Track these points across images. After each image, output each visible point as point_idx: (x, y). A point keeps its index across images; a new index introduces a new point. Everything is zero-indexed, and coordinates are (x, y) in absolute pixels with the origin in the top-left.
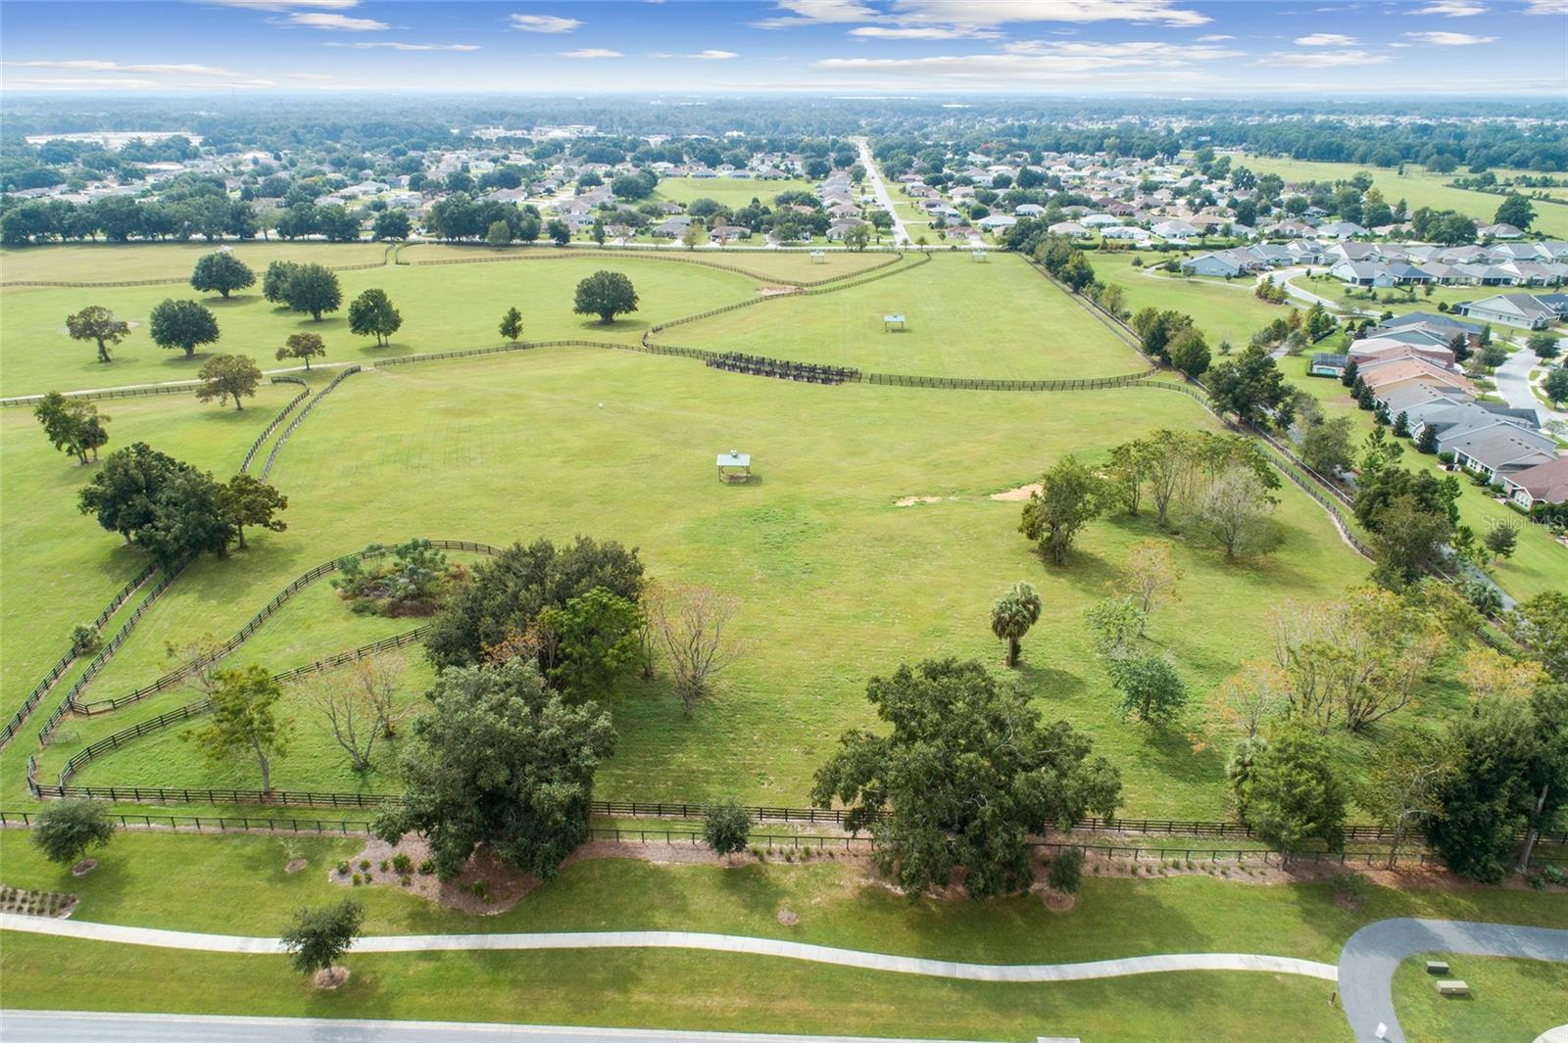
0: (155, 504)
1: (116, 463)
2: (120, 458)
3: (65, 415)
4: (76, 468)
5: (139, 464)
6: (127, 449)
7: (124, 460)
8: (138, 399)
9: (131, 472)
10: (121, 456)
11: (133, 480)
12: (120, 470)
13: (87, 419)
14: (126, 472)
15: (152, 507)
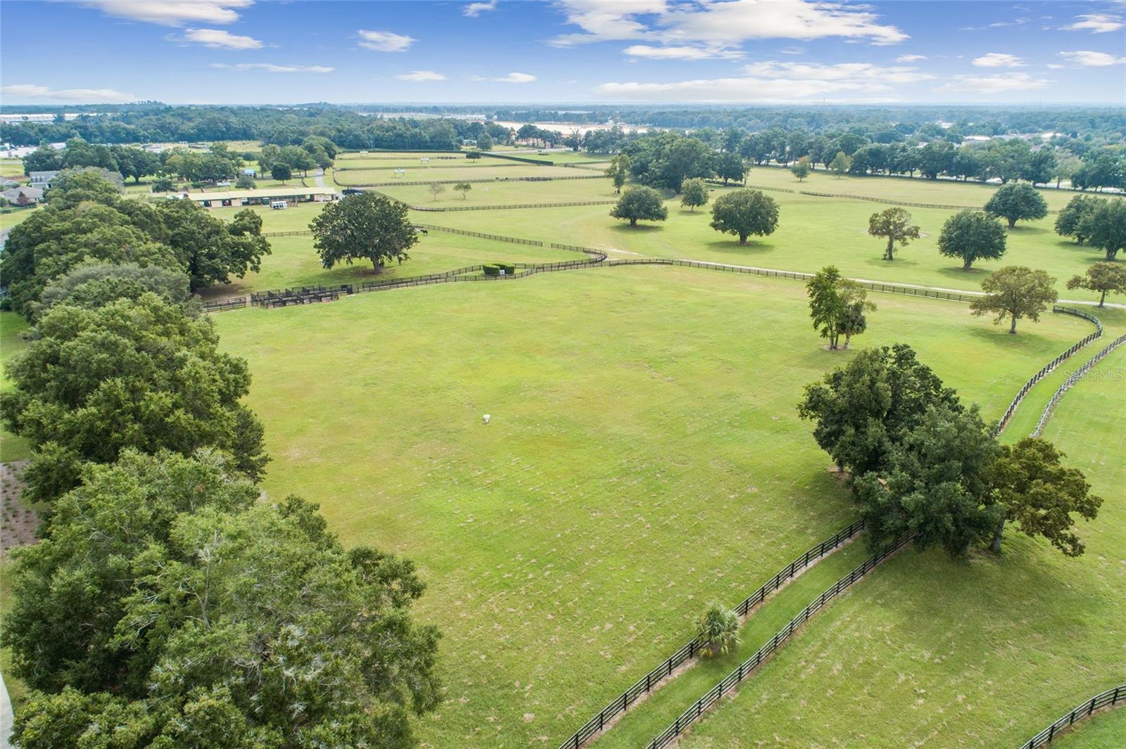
0: (893, 440)
1: (863, 366)
2: (872, 360)
3: (834, 294)
4: (823, 351)
5: (893, 375)
6: (886, 349)
7: (876, 365)
8: (906, 297)
9: (880, 385)
10: (874, 357)
11: (877, 398)
12: (866, 378)
13: (852, 303)
14: (872, 384)
15: (888, 445)
